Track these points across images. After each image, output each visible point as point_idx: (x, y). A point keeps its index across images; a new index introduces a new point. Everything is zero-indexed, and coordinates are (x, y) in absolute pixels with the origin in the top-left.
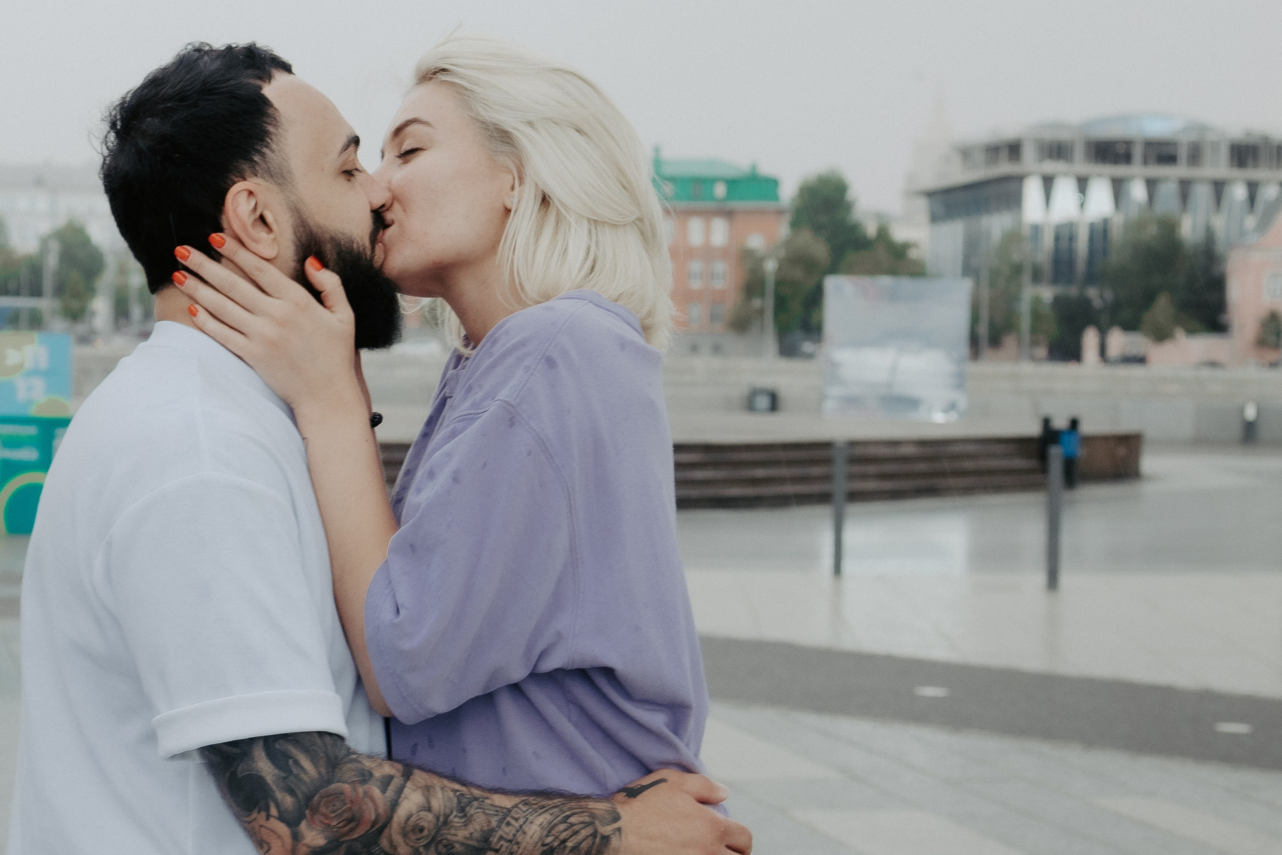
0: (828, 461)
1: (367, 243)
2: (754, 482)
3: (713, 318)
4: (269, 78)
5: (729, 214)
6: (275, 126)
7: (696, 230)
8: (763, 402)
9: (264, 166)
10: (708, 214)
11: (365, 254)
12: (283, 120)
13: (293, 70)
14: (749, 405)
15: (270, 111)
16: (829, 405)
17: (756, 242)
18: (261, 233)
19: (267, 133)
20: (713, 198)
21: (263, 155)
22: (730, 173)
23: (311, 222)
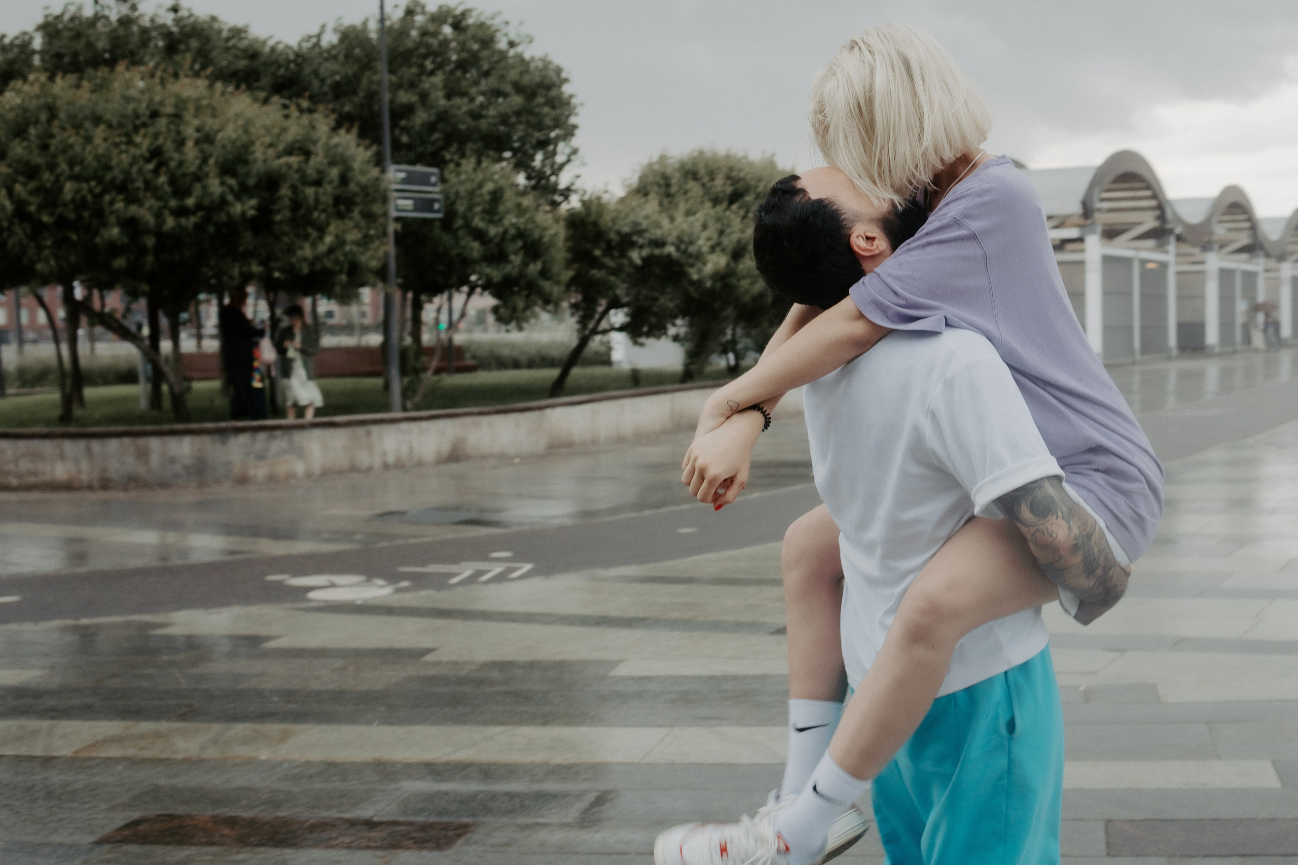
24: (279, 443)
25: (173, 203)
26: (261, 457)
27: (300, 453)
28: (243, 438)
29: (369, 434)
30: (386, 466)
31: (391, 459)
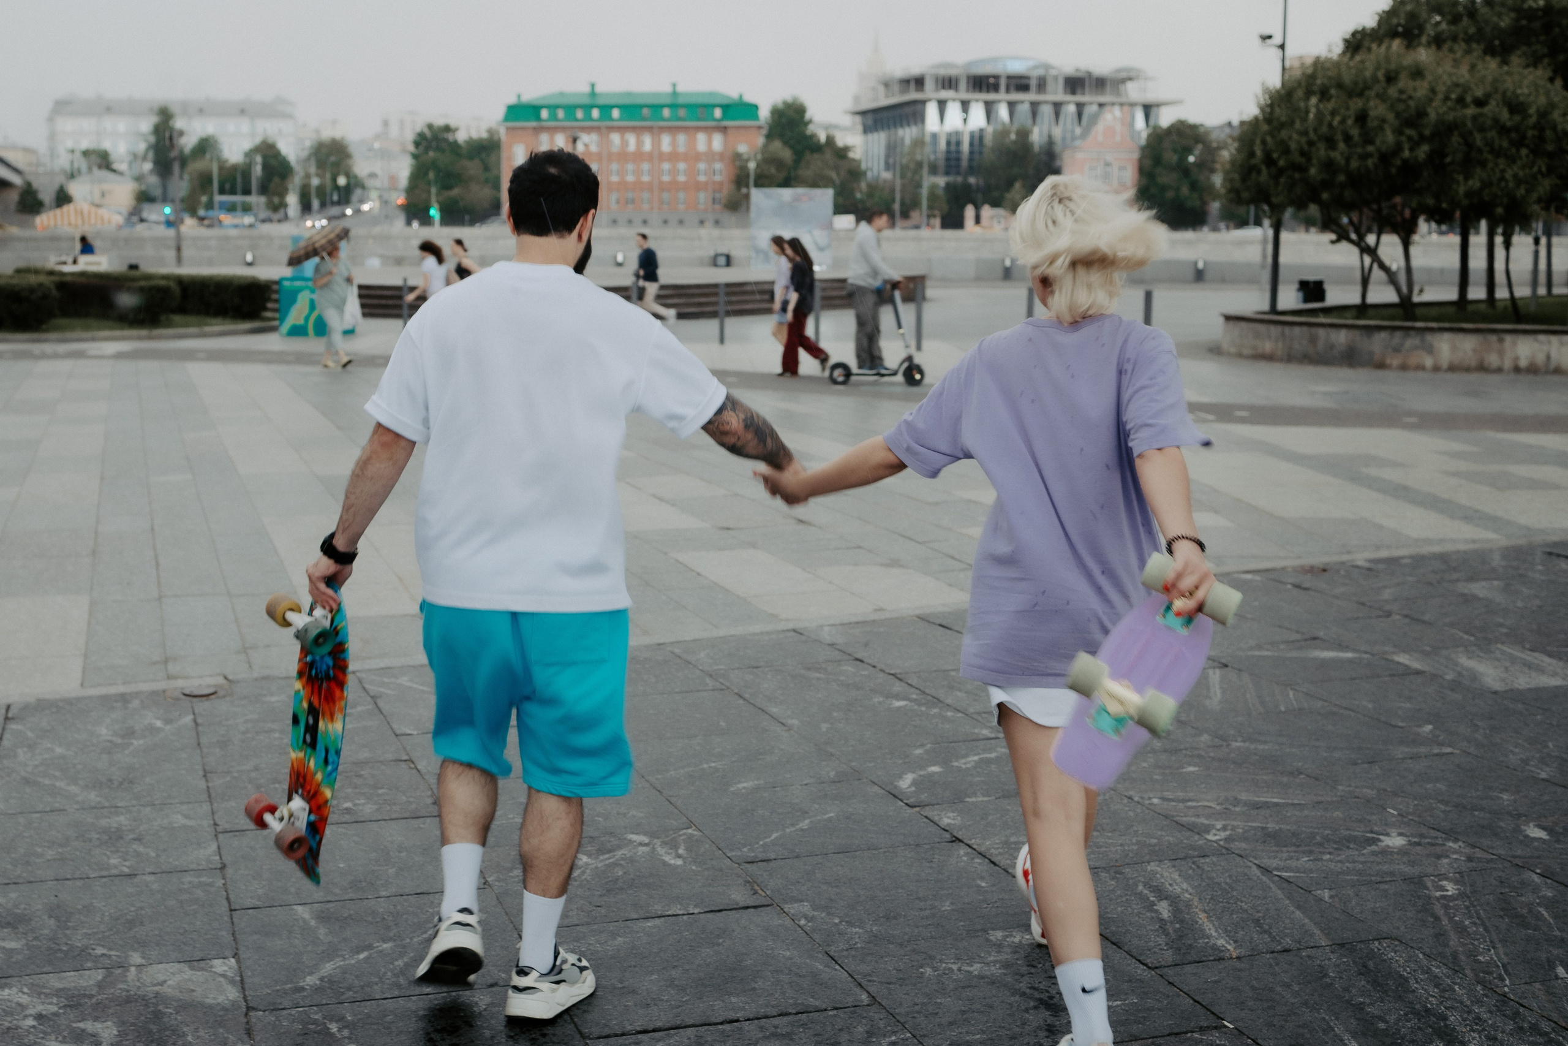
2: (700, 304)
3: (714, 200)
5: (724, 130)
7: (701, 142)
8: (722, 261)
10: (709, 130)
14: (714, 263)
17: (742, 148)
20: (713, 118)
22: (725, 102)
24: (1412, 341)
25: (1359, 150)
26: (1397, 350)
27: (1430, 350)
28: (1383, 335)
29: (1501, 341)
30: (1517, 369)
31: (1523, 363)
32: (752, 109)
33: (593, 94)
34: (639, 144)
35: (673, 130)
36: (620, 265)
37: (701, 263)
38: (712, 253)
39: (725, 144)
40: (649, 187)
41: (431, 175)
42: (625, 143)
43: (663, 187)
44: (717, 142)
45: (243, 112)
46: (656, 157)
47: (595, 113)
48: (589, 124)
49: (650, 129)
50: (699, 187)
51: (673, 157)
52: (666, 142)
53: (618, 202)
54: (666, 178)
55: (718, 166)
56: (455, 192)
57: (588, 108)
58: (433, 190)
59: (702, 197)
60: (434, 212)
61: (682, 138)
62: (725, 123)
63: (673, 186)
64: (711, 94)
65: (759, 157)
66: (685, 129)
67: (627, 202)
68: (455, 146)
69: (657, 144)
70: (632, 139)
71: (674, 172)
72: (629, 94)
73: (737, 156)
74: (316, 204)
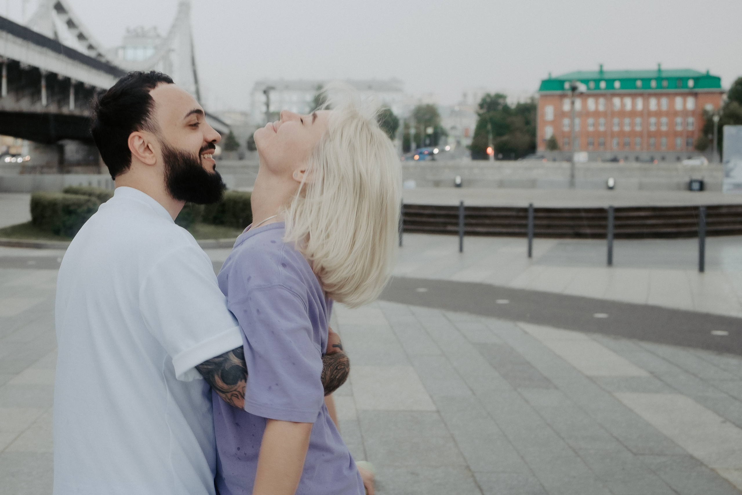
0: (697, 216)
1: (198, 156)
2: (678, 225)
3: (688, 144)
4: (154, 86)
5: (695, 95)
6: (152, 108)
7: (678, 103)
8: (696, 186)
9: (146, 125)
10: (684, 95)
11: (197, 162)
12: (156, 105)
13: (174, 81)
14: (689, 187)
15: (150, 102)
16: (725, 187)
17: (709, 107)
18: (147, 154)
19: (148, 111)
20: (687, 87)
21: (146, 121)
22: (696, 75)
23: (170, 147)
32: (716, 81)
33: (601, 72)
34: (634, 105)
35: (658, 95)
36: (611, 188)
37: (678, 187)
38: (687, 179)
39: (696, 104)
40: (641, 135)
41: (489, 127)
42: (623, 105)
43: (650, 135)
44: (691, 103)
45: (370, 88)
46: (646, 114)
47: (603, 85)
48: (598, 91)
49: (641, 95)
50: (676, 134)
51: (658, 114)
52: (653, 103)
53: (618, 144)
54: (653, 128)
55: (691, 120)
56: (505, 138)
57: (597, 81)
58: (491, 137)
59: (679, 141)
60: (490, 150)
61: (664, 101)
62: (697, 90)
63: (658, 134)
64: (686, 71)
65: (722, 113)
66: (667, 95)
67: (625, 144)
68: (506, 109)
69: (646, 105)
70: (628, 102)
71: (658, 124)
72: (627, 72)
73: (705, 113)
74: (413, 145)
